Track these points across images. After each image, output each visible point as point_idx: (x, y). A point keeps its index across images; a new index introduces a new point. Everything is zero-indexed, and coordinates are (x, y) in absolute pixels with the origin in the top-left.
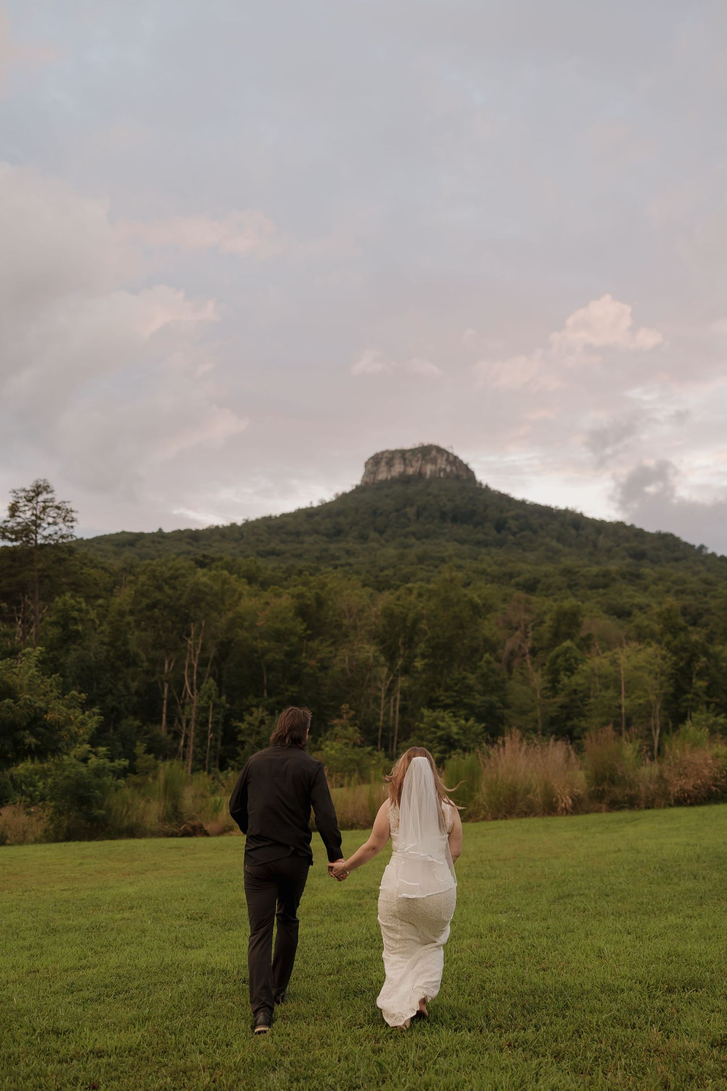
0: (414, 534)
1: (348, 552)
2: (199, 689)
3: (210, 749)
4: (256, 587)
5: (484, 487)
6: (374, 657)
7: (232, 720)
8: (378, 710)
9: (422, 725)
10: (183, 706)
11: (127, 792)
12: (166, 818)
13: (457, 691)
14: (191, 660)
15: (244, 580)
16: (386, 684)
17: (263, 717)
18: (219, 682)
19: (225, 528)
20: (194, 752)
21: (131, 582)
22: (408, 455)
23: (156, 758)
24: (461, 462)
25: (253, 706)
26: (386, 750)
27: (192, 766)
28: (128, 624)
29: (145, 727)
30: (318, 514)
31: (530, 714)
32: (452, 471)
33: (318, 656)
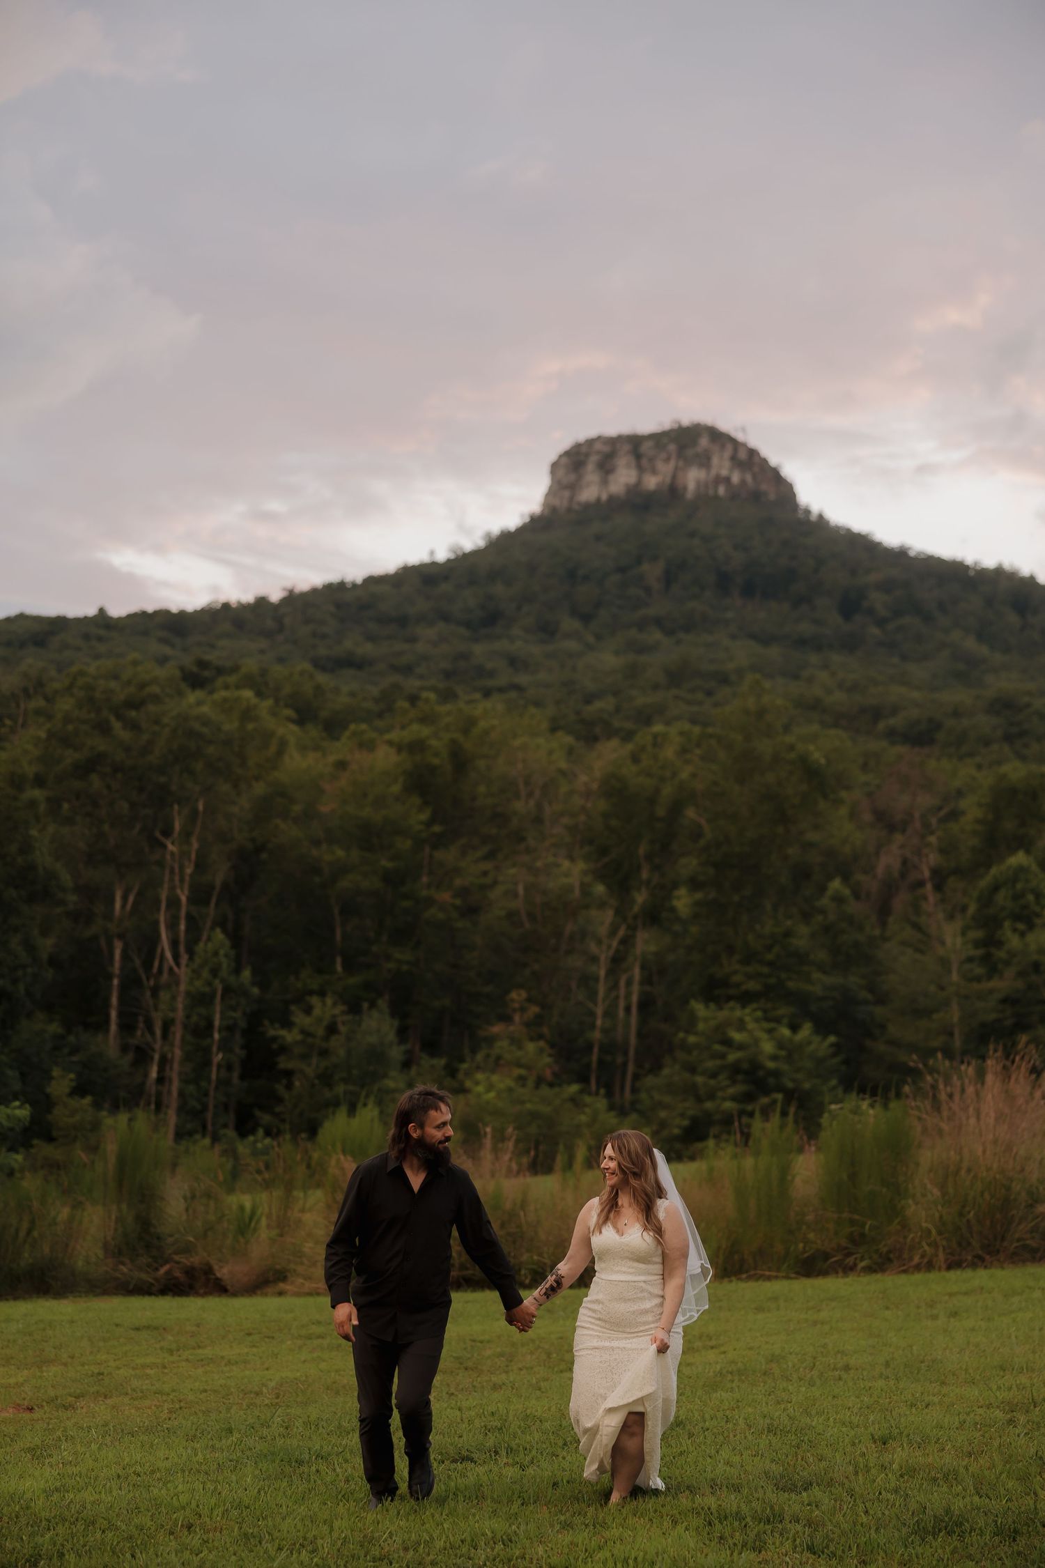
0: (658, 622)
1: (514, 662)
2: (191, 953)
3: (217, 1088)
4: (314, 732)
5: (813, 517)
6: (582, 884)
7: (266, 1022)
8: (591, 1005)
9: (692, 1039)
10: (155, 991)
11: (30, 1184)
12: (121, 1249)
13: (770, 964)
14: (172, 888)
15: (289, 712)
16: (609, 947)
17: (334, 1016)
18: (236, 938)
19: (244, 608)
20: (181, 1094)
21: (38, 712)
22: (646, 447)
23: (97, 1105)
24: (765, 461)
25: (311, 993)
26: (609, 1094)
27: (177, 1126)
28: (33, 804)
29: (72, 1039)
30: (446, 578)
31: (935, 1016)
32: (743, 482)
33: (458, 882)
